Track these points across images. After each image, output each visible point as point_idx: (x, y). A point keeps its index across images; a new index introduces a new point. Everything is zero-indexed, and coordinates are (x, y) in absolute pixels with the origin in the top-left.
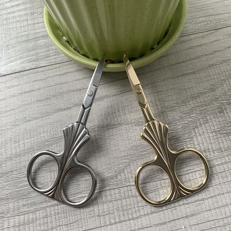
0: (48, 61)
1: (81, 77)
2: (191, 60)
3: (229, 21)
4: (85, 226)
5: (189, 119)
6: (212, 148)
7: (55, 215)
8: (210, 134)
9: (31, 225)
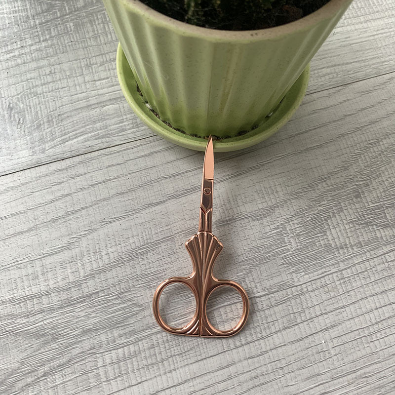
0: (124, 136)
1: (172, 158)
2: (315, 129)
3: (360, 73)
4: (205, 353)
5: (320, 208)
6: (350, 243)
7: (164, 344)
8: (346, 226)
9: (134, 359)
